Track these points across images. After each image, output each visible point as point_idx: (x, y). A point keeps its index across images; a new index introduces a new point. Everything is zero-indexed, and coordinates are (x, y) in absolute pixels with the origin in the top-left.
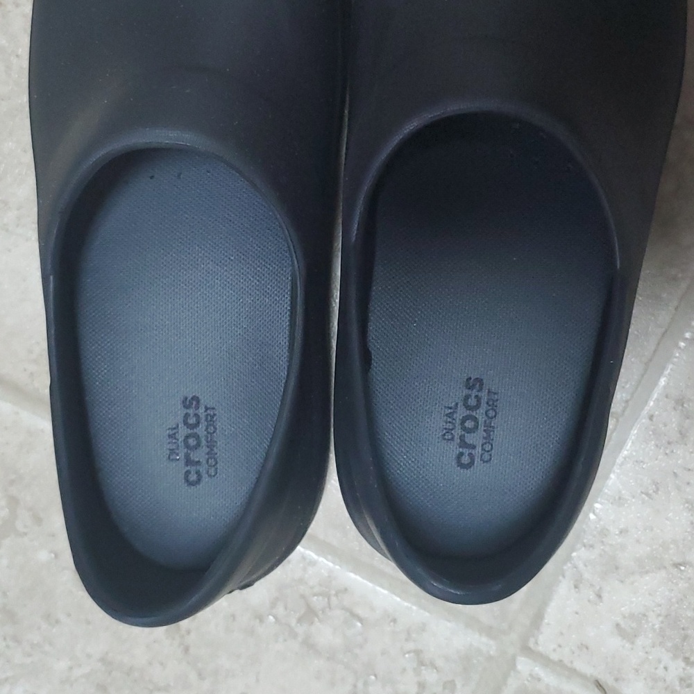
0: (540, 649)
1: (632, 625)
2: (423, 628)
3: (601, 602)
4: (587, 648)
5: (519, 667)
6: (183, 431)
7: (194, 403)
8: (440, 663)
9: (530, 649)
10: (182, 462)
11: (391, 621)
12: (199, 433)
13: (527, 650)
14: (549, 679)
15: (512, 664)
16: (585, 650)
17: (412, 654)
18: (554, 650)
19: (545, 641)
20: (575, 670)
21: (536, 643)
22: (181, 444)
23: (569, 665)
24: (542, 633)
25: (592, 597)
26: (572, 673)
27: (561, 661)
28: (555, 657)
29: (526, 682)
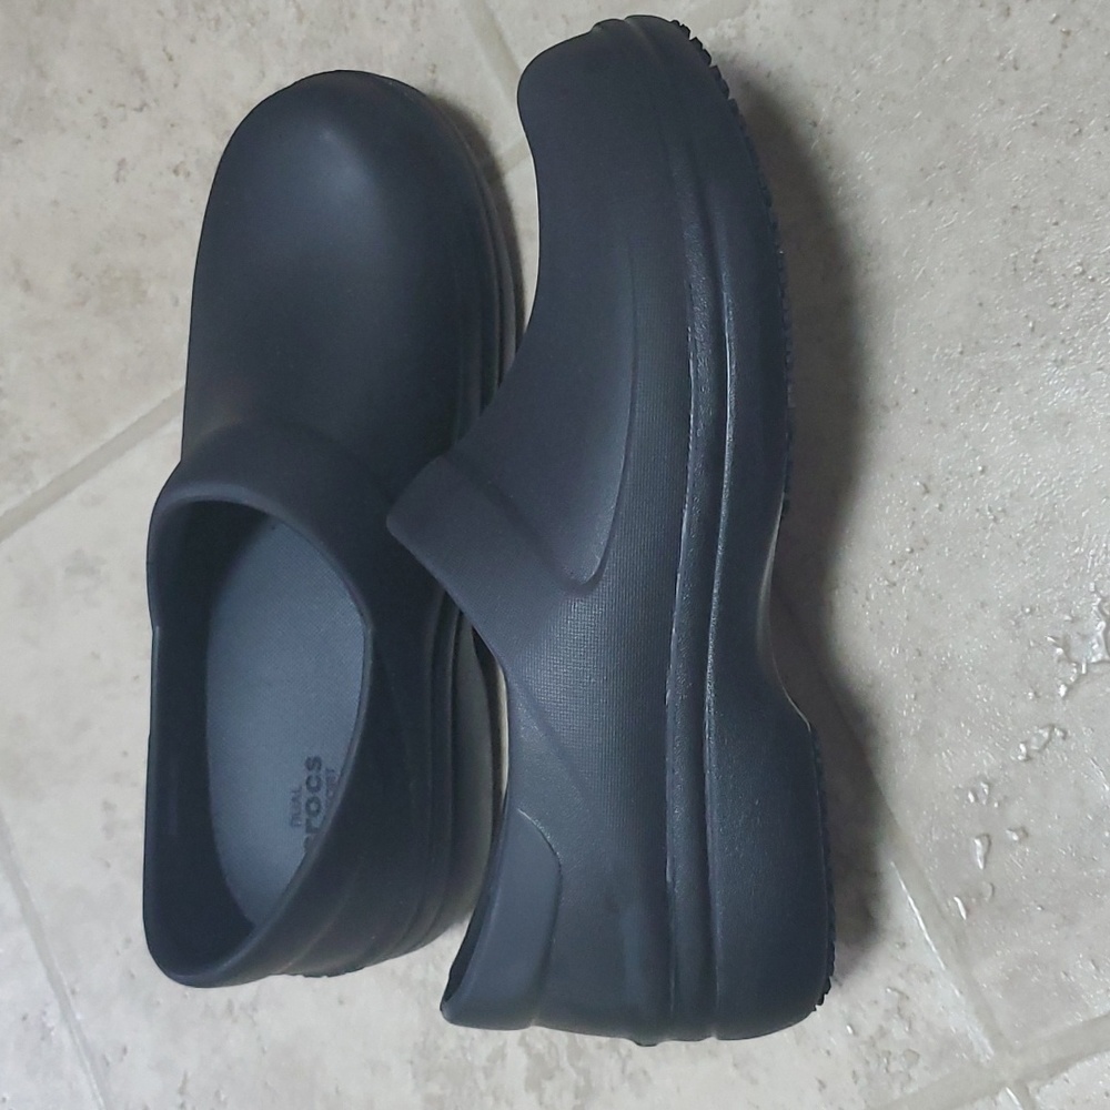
0: (1038, 1098)
5: (1000, 1098)
6: (306, 795)
7: (317, 764)
10: (303, 829)
11: (900, 943)
12: (320, 797)
13: (1022, 1088)
15: (994, 1089)
17: (896, 995)
19: (1050, 1095)
21: (1038, 1090)
22: (303, 808)
24: (1052, 1083)
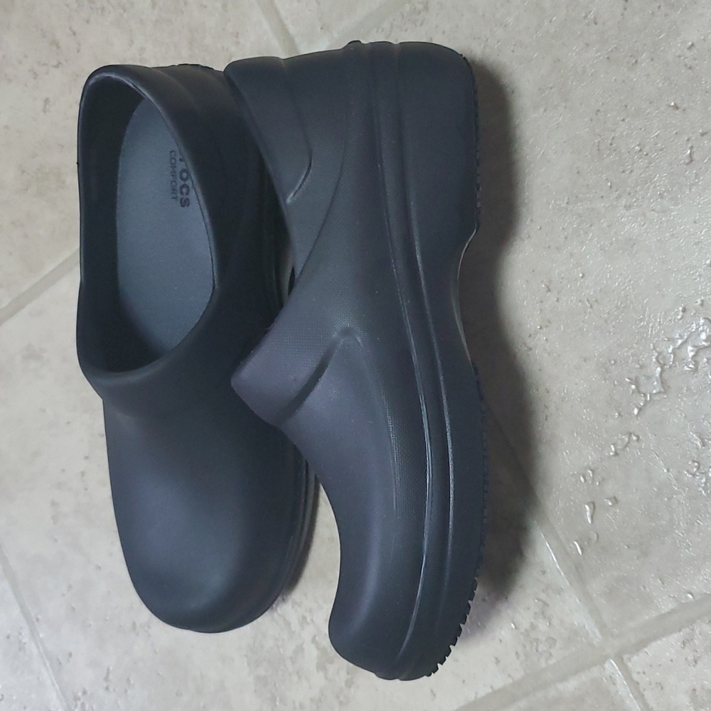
0: (629, 664)
1: (704, 698)
2: (559, 591)
3: (694, 666)
4: (662, 688)
5: (607, 665)
8: (555, 622)
9: (622, 659)
11: (541, 571)
13: (619, 659)
14: (622, 688)
15: (602, 660)
16: (660, 688)
17: (541, 603)
18: (639, 673)
19: (637, 662)
20: (643, 696)
21: (630, 660)
23: (642, 690)
24: (638, 655)
25: (691, 658)
26: (640, 697)
27: (638, 683)
28: (635, 677)
29: (604, 679)
